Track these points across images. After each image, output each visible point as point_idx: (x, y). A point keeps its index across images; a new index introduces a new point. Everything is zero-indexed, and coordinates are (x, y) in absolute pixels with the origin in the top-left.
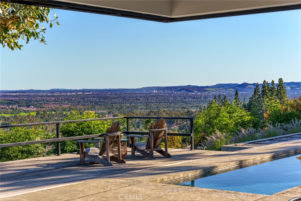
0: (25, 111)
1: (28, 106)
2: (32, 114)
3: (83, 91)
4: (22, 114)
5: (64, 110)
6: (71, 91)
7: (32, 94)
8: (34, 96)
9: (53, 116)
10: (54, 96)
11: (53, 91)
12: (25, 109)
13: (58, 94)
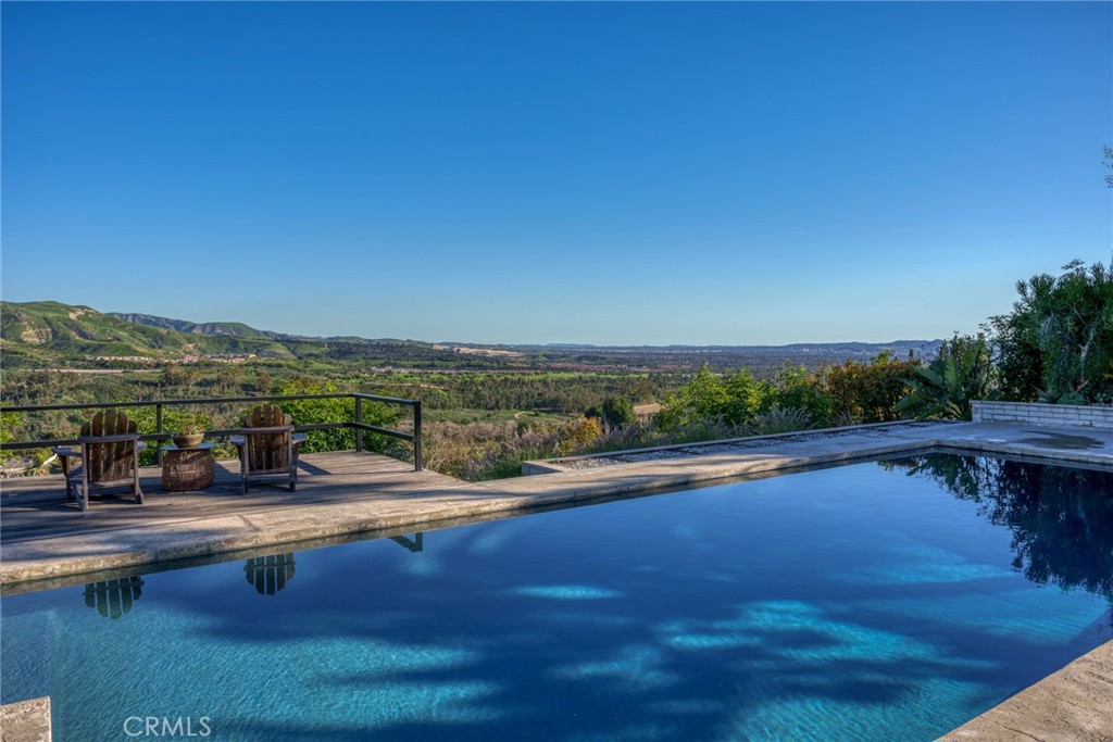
0: (635, 373)
1: (640, 366)
2: (644, 375)
3: (711, 348)
4: (631, 376)
5: (684, 372)
6: (694, 348)
7: (645, 351)
8: (648, 354)
9: (669, 379)
10: (672, 354)
11: (671, 348)
12: (636, 370)
13: (679, 351)
